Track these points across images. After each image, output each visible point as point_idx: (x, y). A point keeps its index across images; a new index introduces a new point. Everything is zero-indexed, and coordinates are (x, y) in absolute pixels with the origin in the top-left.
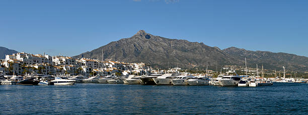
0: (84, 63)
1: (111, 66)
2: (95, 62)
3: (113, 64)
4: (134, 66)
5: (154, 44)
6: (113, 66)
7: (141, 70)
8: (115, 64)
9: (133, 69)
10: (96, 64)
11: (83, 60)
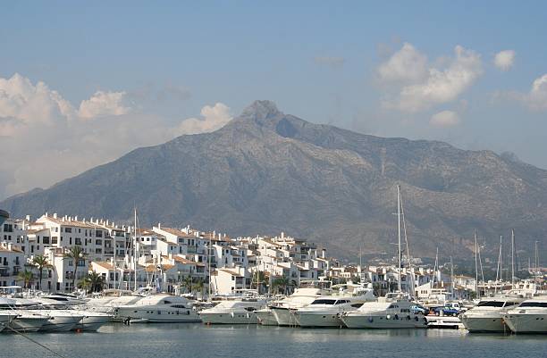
0: (53, 234)
1: (162, 247)
2: (99, 233)
3: (173, 238)
4: (254, 248)
5: (311, 158)
6: (171, 247)
7: (288, 265)
8: (181, 240)
9: (253, 263)
10: (103, 239)
11: (50, 225)
